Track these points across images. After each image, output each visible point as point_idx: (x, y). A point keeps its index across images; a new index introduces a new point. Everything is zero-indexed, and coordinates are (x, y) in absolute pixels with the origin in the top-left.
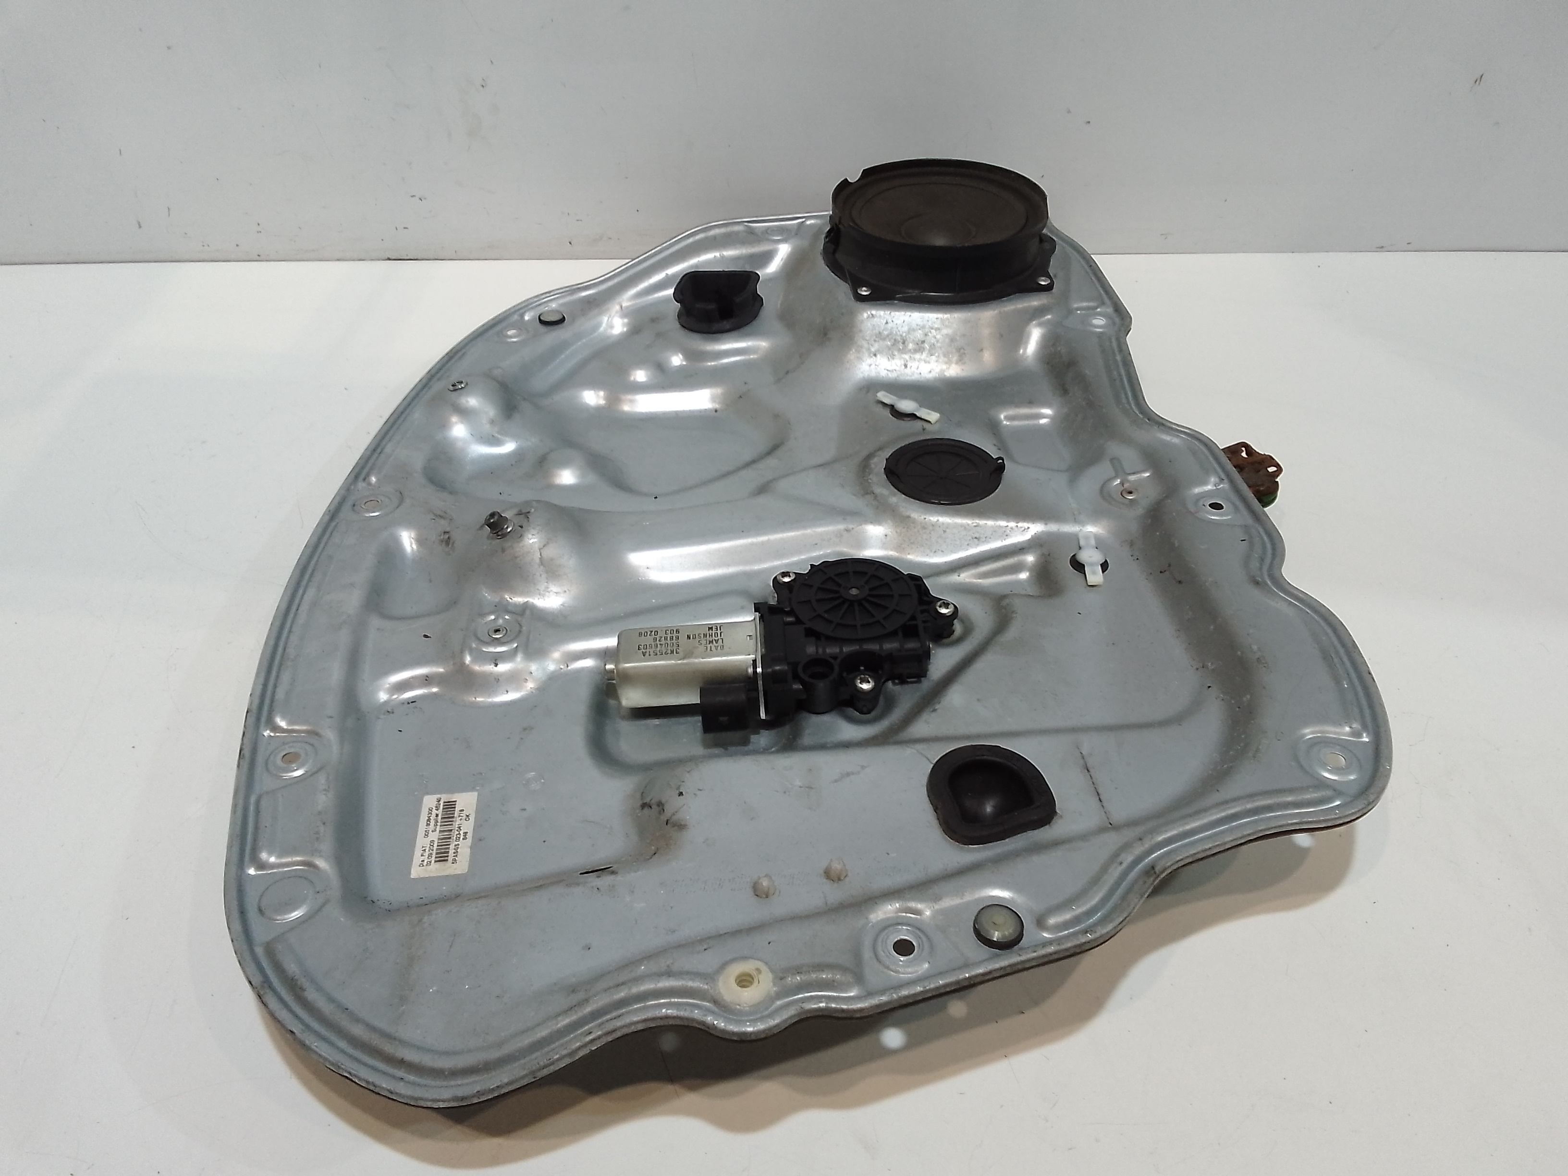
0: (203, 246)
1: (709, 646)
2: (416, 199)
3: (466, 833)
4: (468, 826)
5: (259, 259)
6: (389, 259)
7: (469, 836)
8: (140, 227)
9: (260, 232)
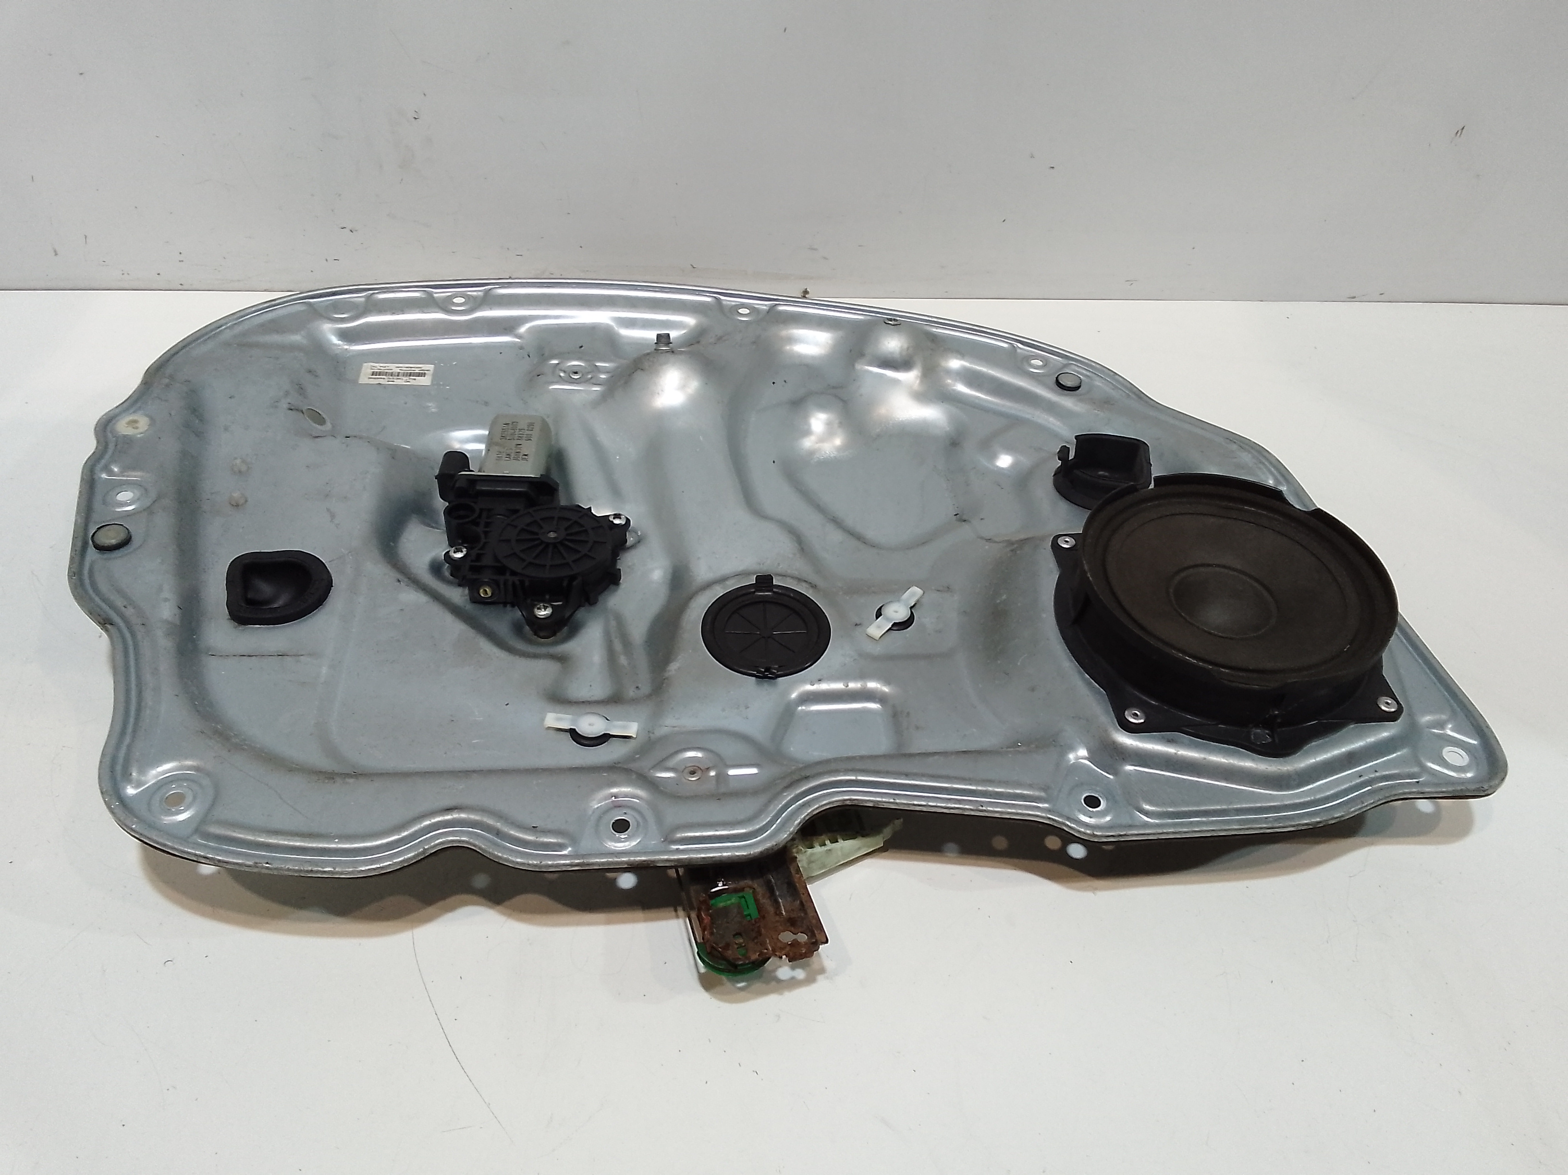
0: (123, 274)
2: (347, 231)
5: (182, 288)
8: (56, 254)
9: (182, 261)
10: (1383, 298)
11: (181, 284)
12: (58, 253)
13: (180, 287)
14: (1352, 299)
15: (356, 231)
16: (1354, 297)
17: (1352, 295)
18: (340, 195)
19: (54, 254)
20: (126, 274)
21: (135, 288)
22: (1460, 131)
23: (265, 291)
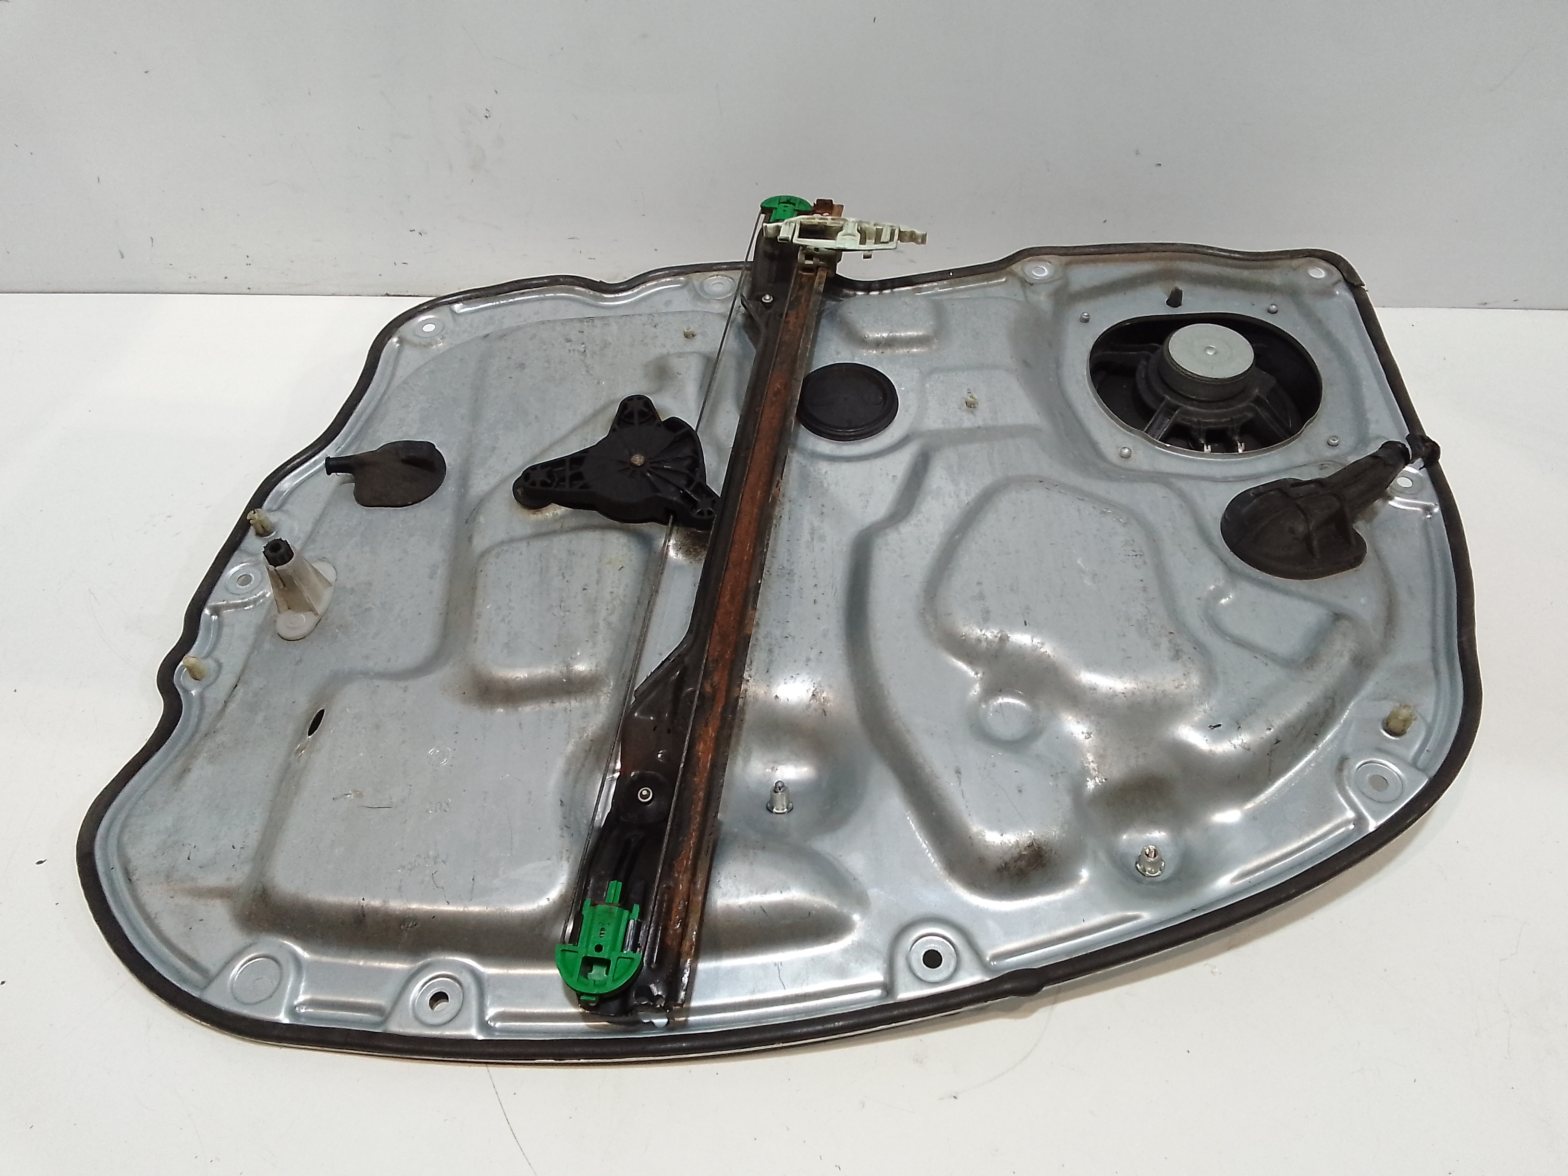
10: (1516, 304)
11: (249, 288)
12: (124, 255)
13: (248, 291)
14: (1484, 305)
15: (426, 233)
16: (1486, 304)
18: (409, 197)
19: (121, 257)
20: (193, 278)
21: (202, 292)
23: (333, 295)
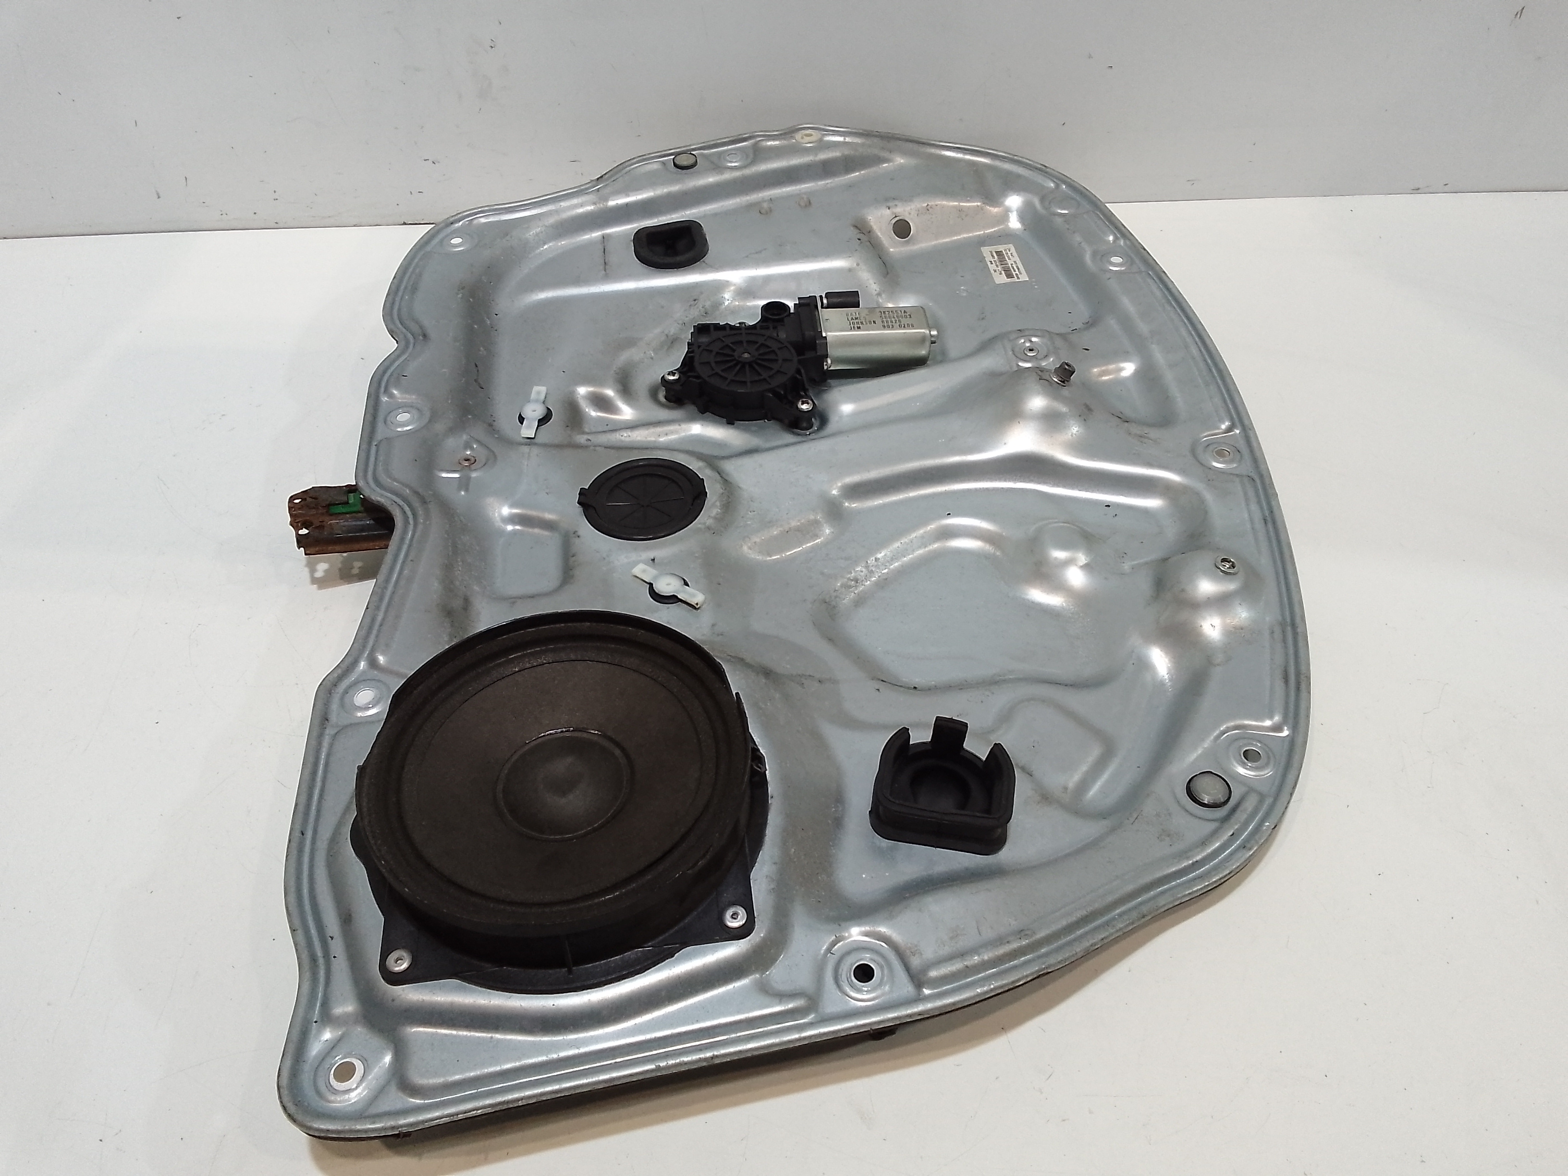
0: (222, 215)
1: (858, 316)
2: (430, 162)
3: (992, 264)
4: (992, 267)
5: (277, 226)
6: (405, 224)
7: (989, 263)
8: (159, 197)
9: (277, 199)
17: (1417, 187)
22: (1519, 13)
